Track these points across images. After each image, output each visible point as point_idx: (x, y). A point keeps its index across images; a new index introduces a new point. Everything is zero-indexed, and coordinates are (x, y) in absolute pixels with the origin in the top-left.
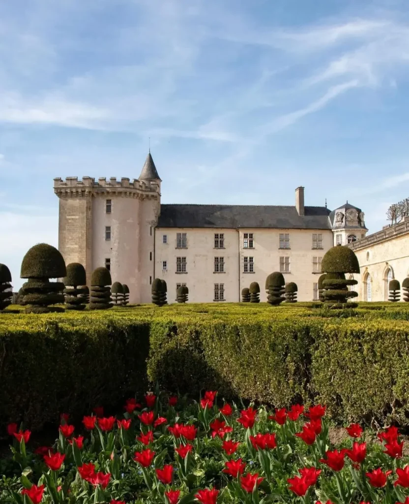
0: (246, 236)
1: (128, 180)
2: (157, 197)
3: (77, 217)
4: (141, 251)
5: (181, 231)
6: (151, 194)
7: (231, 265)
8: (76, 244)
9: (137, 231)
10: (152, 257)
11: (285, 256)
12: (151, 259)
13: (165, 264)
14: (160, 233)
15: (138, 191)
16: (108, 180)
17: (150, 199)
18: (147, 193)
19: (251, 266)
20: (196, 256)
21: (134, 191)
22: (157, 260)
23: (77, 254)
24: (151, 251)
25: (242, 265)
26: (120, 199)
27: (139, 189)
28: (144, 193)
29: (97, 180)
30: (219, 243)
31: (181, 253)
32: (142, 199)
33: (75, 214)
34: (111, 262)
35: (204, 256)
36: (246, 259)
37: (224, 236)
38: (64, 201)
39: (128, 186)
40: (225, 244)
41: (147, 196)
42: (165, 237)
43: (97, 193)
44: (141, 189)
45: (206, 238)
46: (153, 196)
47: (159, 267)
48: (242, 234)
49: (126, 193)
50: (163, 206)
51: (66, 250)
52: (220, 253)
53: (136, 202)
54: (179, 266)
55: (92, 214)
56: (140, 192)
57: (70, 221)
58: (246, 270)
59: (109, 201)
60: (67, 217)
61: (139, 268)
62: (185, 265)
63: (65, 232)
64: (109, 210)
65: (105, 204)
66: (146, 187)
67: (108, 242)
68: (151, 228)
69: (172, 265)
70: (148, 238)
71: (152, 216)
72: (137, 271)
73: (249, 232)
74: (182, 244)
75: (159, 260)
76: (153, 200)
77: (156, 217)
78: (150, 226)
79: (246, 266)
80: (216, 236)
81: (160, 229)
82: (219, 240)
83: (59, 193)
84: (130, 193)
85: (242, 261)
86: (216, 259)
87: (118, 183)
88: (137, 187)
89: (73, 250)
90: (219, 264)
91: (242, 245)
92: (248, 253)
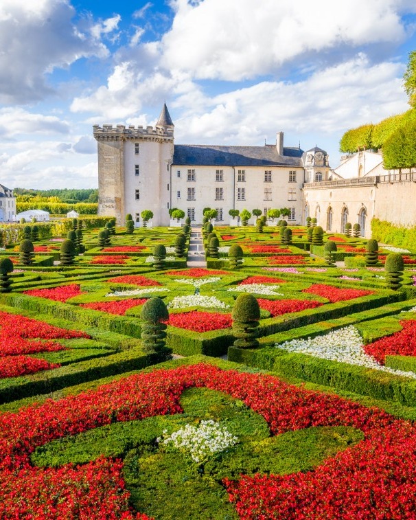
0: (239, 172)
1: (152, 128)
2: (171, 141)
3: (113, 157)
4: (160, 183)
5: (191, 168)
7: (228, 194)
8: (113, 178)
9: (158, 168)
10: (169, 187)
11: (268, 187)
12: (168, 189)
13: (179, 193)
14: (175, 169)
15: (159, 137)
16: (136, 128)
17: (167, 142)
18: (166, 138)
19: (243, 195)
20: (202, 187)
21: (156, 137)
22: (173, 190)
23: (114, 186)
24: (168, 183)
25: (237, 194)
26: (145, 142)
27: (159, 135)
28: (163, 138)
29: (127, 128)
30: (219, 177)
31: (191, 185)
32: (161, 142)
33: (111, 154)
34: (140, 192)
35: (208, 187)
36: (239, 190)
37: (223, 172)
38: (101, 144)
39: (152, 132)
40: (224, 178)
41: (165, 140)
42: (179, 171)
43: (128, 138)
44: (161, 135)
45: (209, 173)
46: (169, 140)
47: (175, 195)
48: (237, 169)
49: (150, 138)
50: (176, 147)
51: (104, 182)
52: (220, 185)
53: (157, 144)
54: (189, 194)
55: (124, 154)
57: (107, 160)
58: (239, 198)
59: (137, 145)
60: (105, 157)
61: (160, 196)
62: (194, 194)
63: (104, 168)
64: (137, 152)
65: (134, 147)
66: (164, 133)
67: (137, 177)
68: (168, 165)
69: (184, 194)
70: (166, 172)
71: (169, 155)
72: (158, 198)
73: (242, 169)
74: (191, 177)
75: (175, 190)
76: (169, 143)
77: (171, 156)
78: (167, 163)
79: (239, 194)
80: (217, 172)
81: (176, 166)
82: (220, 175)
83: (98, 137)
84: (153, 139)
85: (236, 191)
86: (217, 189)
87: (144, 131)
88: (159, 133)
89: (110, 183)
90: (219, 193)
91: (237, 179)
92: (240, 185)
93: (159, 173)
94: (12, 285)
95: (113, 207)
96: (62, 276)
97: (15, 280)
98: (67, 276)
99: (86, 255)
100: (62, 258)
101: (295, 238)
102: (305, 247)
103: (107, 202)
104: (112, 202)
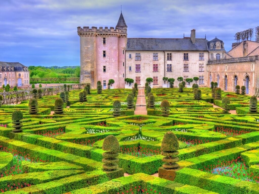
0: (168, 54)
2: (125, 36)
3: (89, 46)
4: (119, 62)
5: (138, 52)
6: (123, 34)
7: (161, 68)
8: (89, 59)
9: (117, 52)
10: (124, 64)
11: (186, 63)
12: (124, 66)
13: (130, 68)
14: (128, 54)
15: (118, 34)
16: (104, 28)
17: (123, 37)
18: (122, 34)
19: (171, 68)
20: (145, 64)
21: (116, 34)
22: (127, 66)
23: (90, 64)
24: (124, 62)
25: (166, 68)
26: (109, 37)
27: (118, 33)
29: (98, 28)
30: (155, 57)
31: (138, 63)
32: (119, 37)
33: (88, 44)
34: (106, 68)
35: (148, 64)
36: (168, 65)
37: (158, 54)
39: (113, 31)
40: (159, 58)
41: (122, 35)
42: (130, 55)
43: (99, 35)
44: (119, 32)
45: (149, 55)
46: (124, 35)
47: (128, 69)
48: (166, 53)
49: (112, 35)
50: (129, 39)
51: (84, 62)
52: (156, 63)
53: (116, 39)
54: (136, 68)
55: (96, 44)
56: (119, 34)
57: (86, 48)
58: (168, 70)
59: (104, 39)
60: (84, 46)
61: (118, 70)
62: (139, 68)
63: (83, 53)
64: (104, 42)
65: (102, 39)
66: (121, 31)
67: (104, 58)
68: (123, 51)
69: (134, 68)
70: (123, 55)
71: (124, 44)
73: (169, 53)
74: (138, 58)
75: (128, 65)
77: (126, 45)
78: (123, 50)
79: (168, 68)
81: (128, 52)
83: (80, 34)
84: (114, 35)
85: (166, 66)
86: (154, 65)
87: (109, 30)
89: (88, 62)
90: (156, 68)
91: (166, 59)
92: (169, 62)
93: (118, 56)
94: (22, 128)
95: (89, 77)
96: (55, 121)
97: (24, 124)
98: (57, 121)
99: (71, 107)
100: (55, 109)
101: (203, 96)
102: (210, 101)
103: (86, 73)
104: (89, 74)
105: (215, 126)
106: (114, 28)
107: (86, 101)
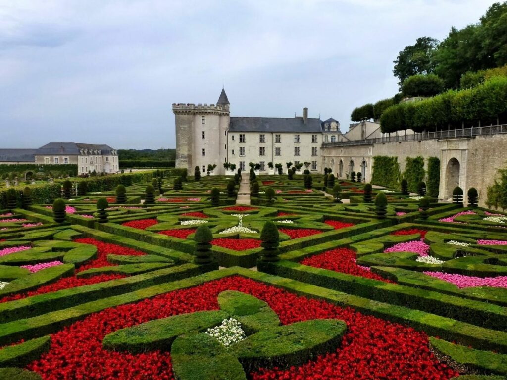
0: (277, 135)
2: (228, 115)
3: (186, 126)
4: (220, 144)
5: (242, 133)
6: (225, 113)
7: (268, 152)
8: (186, 141)
9: (218, 133)
10: (226, 147)
11: (297, 147)
12: (226, 149)
13: (233, 151)
14: (230, 135)
16: (203, 105)
17: (225, 116)
18: (223, 112)
19: (279, 152)
20: (250, 147)
21: (217, 112)
23: (187, 147)
24: (226, 144)
26: (209, 116)
29: (196, 106)
30: (262, 140)
31: (242, 145)
32: (221, 115)
33: (185, 124)
34: (205, 151)
35: (254, 147)
36: (276, 148)
37: (265, 136)
38: (177, 115)
39: (214, 109)
40: (266, 140)
41: (223, 114)
42: (233, 136)
43: (197, 113)
44: (220, 110)
45: (255, 137)
46: (226, 114)
47: (230, 153)
48: (274, 134)
49: (212, 113)
50: (231, 118)
51: (180, 144)
52: (263, 145)
53: (217, 117)
54: (241, 152)
55: (194, 124)
56: (220, 112)
57: (182, 128)
58: (276, 154)
59: (203, 117)
60: (181, 126)
61: (220, 155)
62: (244, 151)
63: (179, 134)
64: (203, 122)
65: (201, 118)
66: (223, 109)
67: (203, 140)
69: (237, 152)
70: (224, 137)
71: (226, 124)
72: (218, 155)
73: (278, 134)
74: (242, 140)
75: (230, 148)
77: (228, 125)
78: (225, 131)
79: (276, 152)
80: (261, 136)
81: (231, 133)
82: (262, 138)
83: (176, 112)
84: (215, 113)
85: (275, 150)
86: (261, 148)
87: (208, 107)
89: (184, 145)
90: (262, 151)
91: (275, 141)
92: (277, 145)
93: (218, 137)
94: (108, 217)
95: (186, 162)
96: (145, 211)
97: (110, 213)
98: (148, 210)
99: (163, 196)
100: (146, 198)
101: (315, 183)
102: (322, 189)
103: (182, 158)
104: (186, 158)
105: (324, 216)
106: (214, 105)
107: (182, 188)
